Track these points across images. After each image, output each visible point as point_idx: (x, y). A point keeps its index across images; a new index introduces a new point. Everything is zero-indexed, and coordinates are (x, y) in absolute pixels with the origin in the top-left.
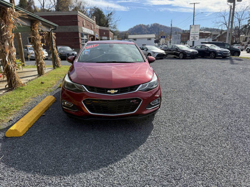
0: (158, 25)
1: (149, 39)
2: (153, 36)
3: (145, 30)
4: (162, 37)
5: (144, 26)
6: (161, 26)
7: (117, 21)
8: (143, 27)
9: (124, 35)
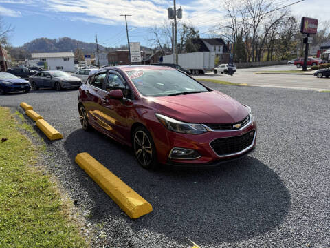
0: (70, 39)
1: (66, 59)
2: (71, 55)
3: (51, 46)
4: (86, 56)
5: (49, 40)
6: (74, 41)
7: (8, 31)
8: (48, 42)
9: (19, 53)
